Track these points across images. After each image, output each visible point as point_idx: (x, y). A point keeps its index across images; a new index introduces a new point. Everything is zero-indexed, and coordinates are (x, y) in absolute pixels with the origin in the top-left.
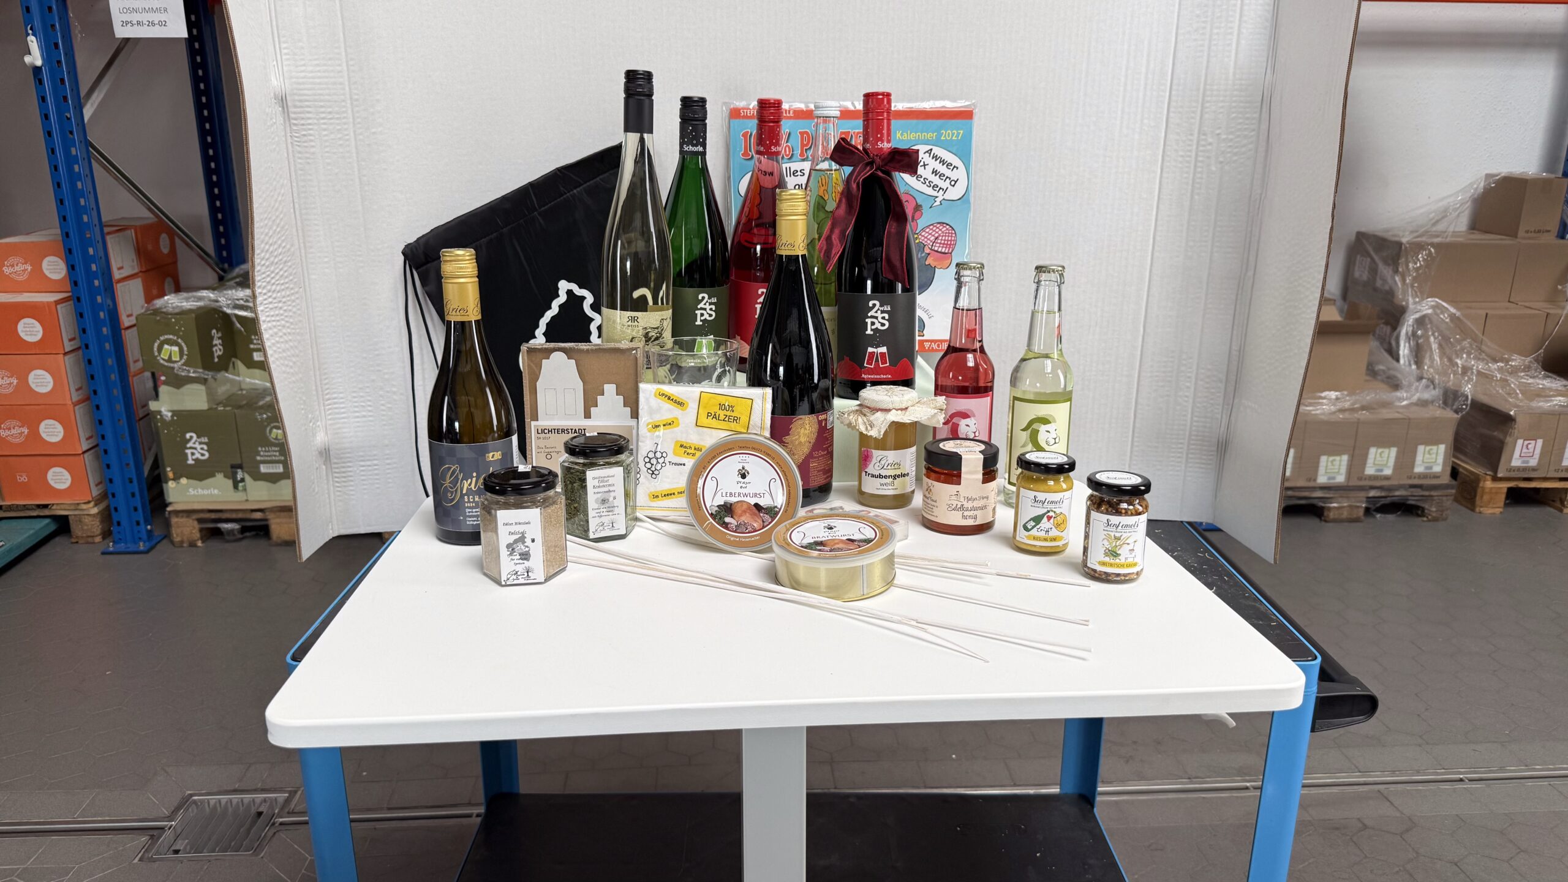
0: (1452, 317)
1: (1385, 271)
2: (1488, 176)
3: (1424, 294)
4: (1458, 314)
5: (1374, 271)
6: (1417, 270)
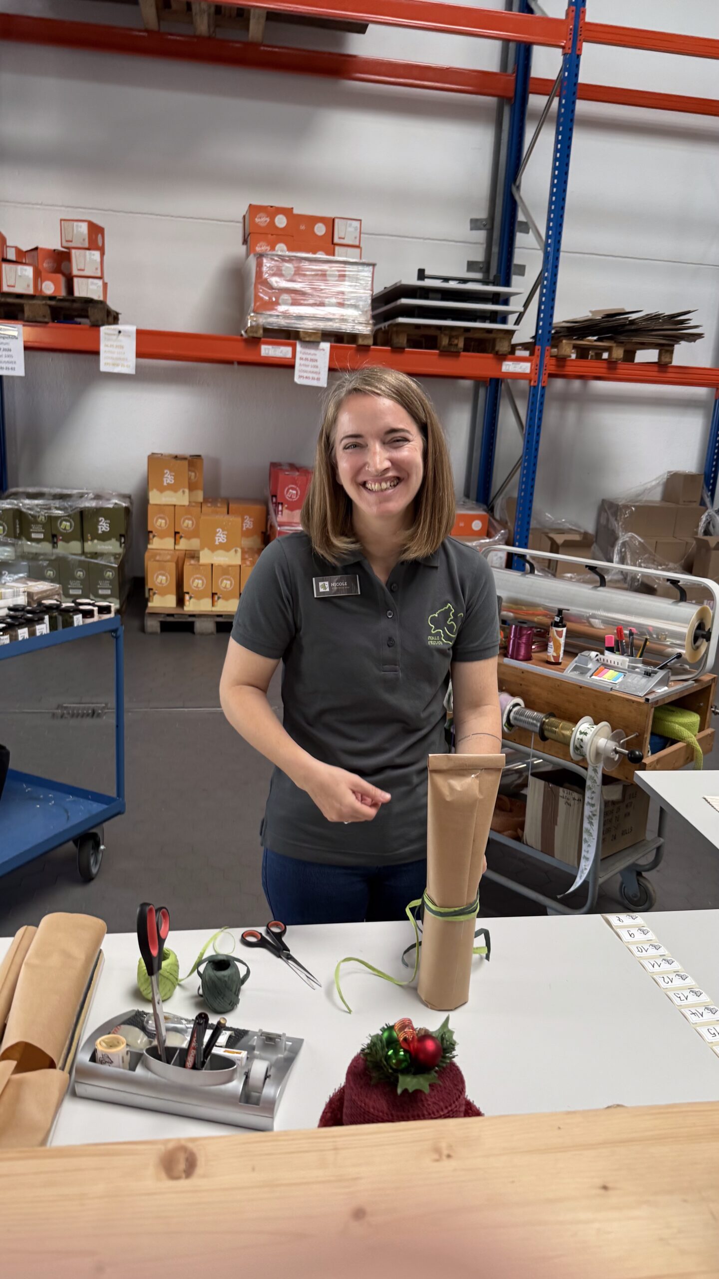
0: (640, 542)
1: (612, 519)
2: (669, 472)
3: (626, 530)
4: (642, 541)
5: (608, 520)
6: (625, 519)
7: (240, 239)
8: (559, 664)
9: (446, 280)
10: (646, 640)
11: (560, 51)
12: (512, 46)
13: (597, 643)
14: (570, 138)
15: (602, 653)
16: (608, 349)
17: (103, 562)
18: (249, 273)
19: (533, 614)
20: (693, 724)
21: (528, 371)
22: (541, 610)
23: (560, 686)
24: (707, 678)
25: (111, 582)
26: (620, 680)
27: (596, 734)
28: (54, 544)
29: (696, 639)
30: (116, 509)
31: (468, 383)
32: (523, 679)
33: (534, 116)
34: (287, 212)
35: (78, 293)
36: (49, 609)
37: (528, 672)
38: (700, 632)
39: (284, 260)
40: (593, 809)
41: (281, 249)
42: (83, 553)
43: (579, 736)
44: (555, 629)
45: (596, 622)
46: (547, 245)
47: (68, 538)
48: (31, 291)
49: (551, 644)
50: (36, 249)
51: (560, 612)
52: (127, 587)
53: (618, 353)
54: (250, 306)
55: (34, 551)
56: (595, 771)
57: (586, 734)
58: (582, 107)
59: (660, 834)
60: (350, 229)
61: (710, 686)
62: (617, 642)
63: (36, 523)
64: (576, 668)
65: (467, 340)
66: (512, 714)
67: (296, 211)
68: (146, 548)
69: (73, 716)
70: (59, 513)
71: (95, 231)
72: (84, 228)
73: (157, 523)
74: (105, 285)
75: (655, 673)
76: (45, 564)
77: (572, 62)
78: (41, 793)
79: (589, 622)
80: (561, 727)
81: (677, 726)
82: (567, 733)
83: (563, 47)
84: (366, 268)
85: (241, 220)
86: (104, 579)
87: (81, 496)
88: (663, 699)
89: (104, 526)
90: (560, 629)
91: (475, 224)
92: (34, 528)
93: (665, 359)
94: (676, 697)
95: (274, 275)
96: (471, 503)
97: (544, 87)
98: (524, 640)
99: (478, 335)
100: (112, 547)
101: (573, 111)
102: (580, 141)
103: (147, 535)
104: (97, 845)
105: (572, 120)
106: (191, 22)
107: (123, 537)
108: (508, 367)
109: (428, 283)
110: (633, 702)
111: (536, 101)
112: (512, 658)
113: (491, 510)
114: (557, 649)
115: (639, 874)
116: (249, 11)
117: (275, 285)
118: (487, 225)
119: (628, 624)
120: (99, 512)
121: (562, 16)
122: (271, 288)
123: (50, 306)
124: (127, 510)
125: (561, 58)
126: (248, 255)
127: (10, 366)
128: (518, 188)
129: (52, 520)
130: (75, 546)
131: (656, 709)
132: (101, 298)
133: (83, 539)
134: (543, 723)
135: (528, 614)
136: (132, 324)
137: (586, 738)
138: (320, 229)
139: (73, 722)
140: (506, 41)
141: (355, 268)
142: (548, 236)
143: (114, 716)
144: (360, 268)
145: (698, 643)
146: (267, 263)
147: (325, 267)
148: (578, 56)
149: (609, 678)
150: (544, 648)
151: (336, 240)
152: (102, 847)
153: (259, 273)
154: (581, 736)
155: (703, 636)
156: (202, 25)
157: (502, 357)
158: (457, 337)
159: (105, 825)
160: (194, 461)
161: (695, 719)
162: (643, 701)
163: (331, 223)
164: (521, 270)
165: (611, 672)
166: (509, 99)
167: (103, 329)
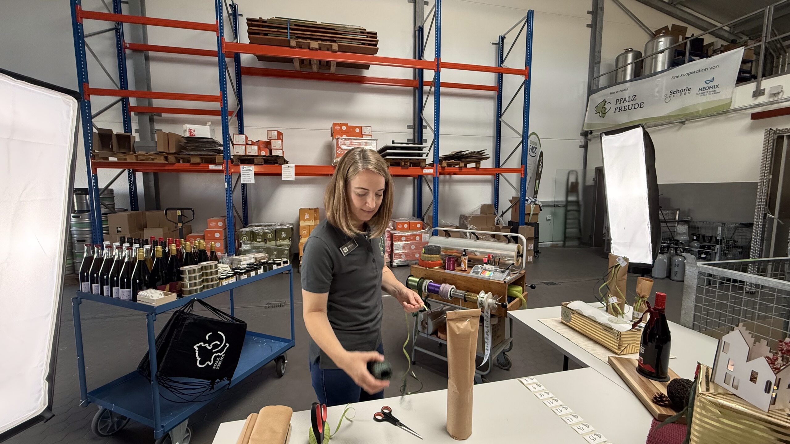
1: (465, 221)
2: (482, 204)
4: (476, 228)
5: (463, 221)
6: (469, 221)
7: (330, 135)
8: (466, 271)
9: (402, 143)
10: (500, 259)
11: (434, 71)
12: (417, 70)
13: (481, 262)
14: (439, 100)
15: (483, 265)
16: (458, 164)
17: (283, 248)
18: (334, 146)
19: (453, 253)
20: (521, 290)
21: (432, 172)
22: (455, 251)
23: (469, 279)
24: (523, 272)
25: (286, 255)
26: (492, 275)
27: (487, 298)
28: (266, 243)
29: (517, 257)
30: (288, 228)
31: (411, 178)
32: (454, 278)
33: (426, 93)
34: (346, 125)
35: (273, 154)
36: (263, 264)
37: (456, 275)
38: (519, 254)
39: (346, 140)
40: (488, 329)
41: (344, 136)
42: (276, 245)
43: (480, 299)
44: (463, 257)
45: (478, 254)
46: (435, 131)
47: (270, 240)
48: (257, 154)
49: (462, 263)
50: (259, 141)
51: (465, 250)
52: (293, 256)
53: (462, 165)
54: (334, 155)
55: (258, 245)
56: (487, 313)
57: (483, 298)
58: (442, 89)
59: (511, 336)
60: (367, 130)
61: (524, 275)
62: (488, 260)
63: (259, 235)
64: (473, 272)
65: (411, 163)
66: (452, 292)
67: (349, 125)
68: (299, 242)
69: (273, 307)
70: (267, 231)
71: (280, 134)
72: (276, 133)
73: (303, 232)
74: (283, 152)
75: (505, 271)
76: (262, 250)
77: (438, 75)
78: (261, 340)
79: (475, 254)
80: (473, 296)
81: (515, 292)
82: (475, 298)
83: (434, 70)
84: (374, 141)
85: (330, 129)
86: (284, 254)
87: (275, 225)
88: (510, 281)
89: (284, 235)
90: (465, 257)
91: (409, 127)
92: (258, 237)
93: (478, 166)
94: (514, 281)
95: (343, 145)
96: (415, 218)
97: (429, 84)
98: (452, 262)
99: (414, 161)
100: (287, 242)
101: (439, 92)
102: (442, 100)
103: (299, 237)
104: (284, 362)
105: (439, 94)
106: (311, 68)
107: (291, 238)
108: (425, 171)
109: (395, 145)
110: (499, 283)
111: (426, 88)
112: (448, 269)
113: (423, 220)
114: (465, 265)
115: (504, 353)
116: (330, 62)
117: (343, 148)
118: (414, 127)
119: (491, 253)
120: (282, 230)
121: (433, 60)
122: (342, 149)
123: (264, 159)
124: (292, 228)
125: (434, 73)
126: (333, 139)
127: (249, 180)
128: (423, 115)
129: (265, 234)
130: (273, 243)
131: (508, 285)
132: (282, 155)
133: (276, 240)
134: (465, 295)
135: (450, 253)
136: (294, 163)
137: (483, 300)
138: (357, 130)
139: (273, 309)
140: (415, 68)
141: (371, 141)
142: (435, 128)
143: (290, 306)
144: (372, 141)
145: (518, 259)
146: (340, 141)
147: (360, 141)
148: (440, 72)
149: (488, 275)
150: (460, 265)
151: (363, 134)
152: (286, 361)
153: (337, 144)
154: (481, 299)
155: (520, 256)
156: (315, 68)
157: (423, 168)
158: (407, 162)
159: (287, 352)
160: (316, 210)
161: (520, 288)
162: (503, 282)
163: (361, 128)
164: (426, 141)
165: (488, 272)
166: (417, 88)
167: (283, 166)
